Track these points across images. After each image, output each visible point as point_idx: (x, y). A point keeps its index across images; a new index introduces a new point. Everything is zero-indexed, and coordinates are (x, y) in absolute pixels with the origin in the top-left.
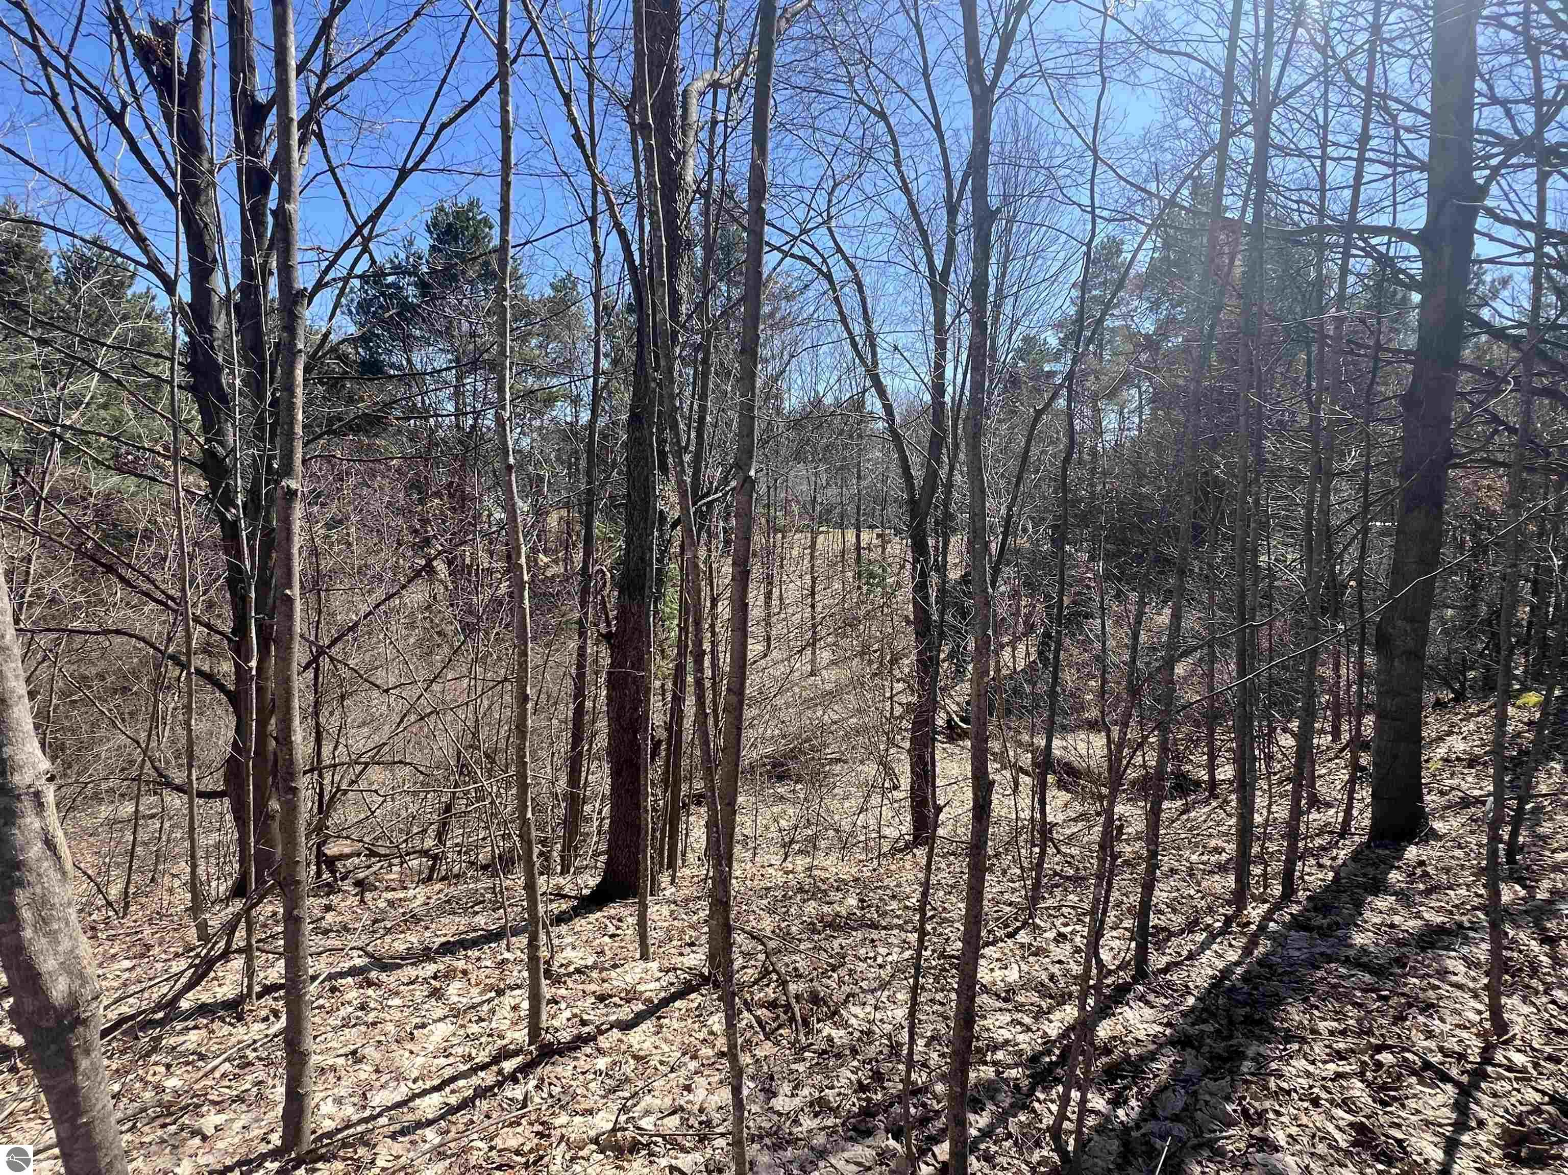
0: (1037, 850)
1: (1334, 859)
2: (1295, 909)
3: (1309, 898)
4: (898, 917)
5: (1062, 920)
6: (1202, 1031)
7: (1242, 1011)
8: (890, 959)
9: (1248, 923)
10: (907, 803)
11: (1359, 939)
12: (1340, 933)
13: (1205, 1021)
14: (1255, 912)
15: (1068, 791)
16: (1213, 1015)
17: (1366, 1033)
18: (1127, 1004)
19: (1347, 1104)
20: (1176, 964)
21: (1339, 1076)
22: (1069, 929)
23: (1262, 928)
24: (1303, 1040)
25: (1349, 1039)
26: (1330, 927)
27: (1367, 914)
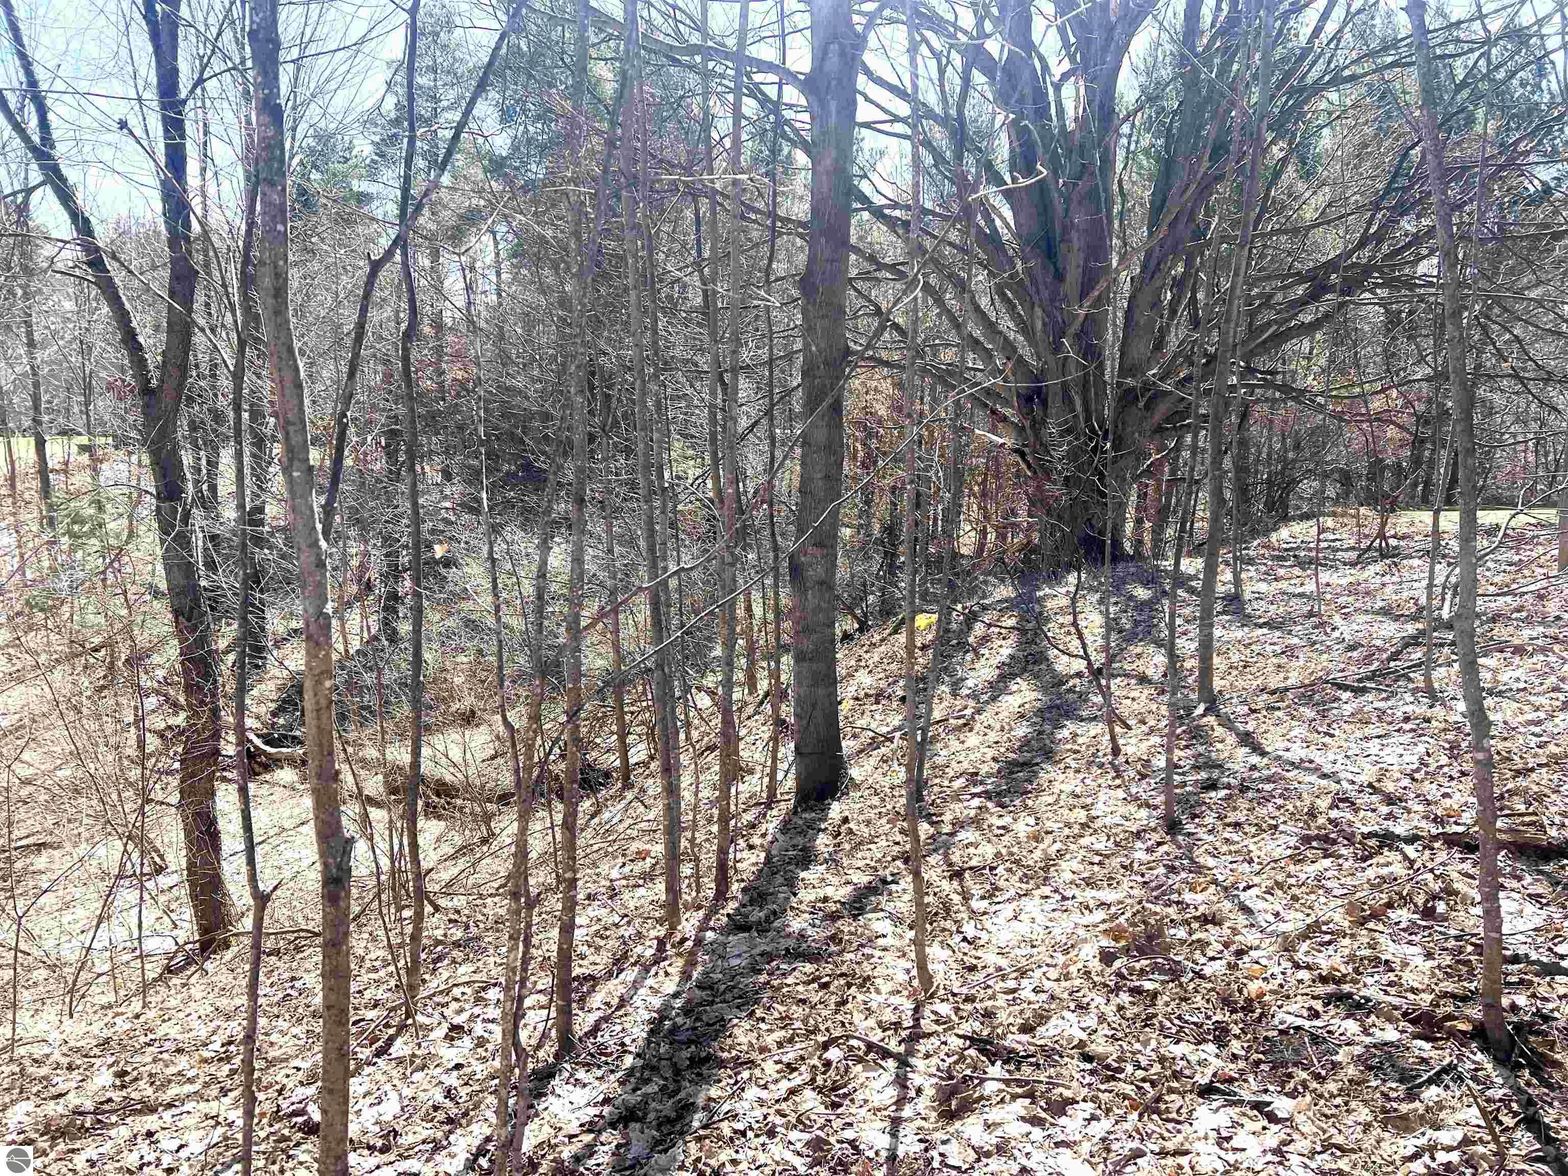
0: (407, 913)
1: (764, 835)
2: (731, 907)
3: (744, 890)
4: (191, 1081)
5: (454, 1006)
6: (645, 1095)
7: (686, 1054)
8: (183, 1154)
9: (683, 940)
10: (184, 892)
11: (796, 924)
12: (776, 924)
13: (648, 1081)
14: (689, 924)
15: (439, 817)
16: (654, 1069)
17: (813, 1032)
18: (553, 1093)
19: (802, 1123)
20: (606, 1019)
21: (792, 1092)
22: (465, 1016)
23: (699, 942)
24: (751, 1064)
25: (798, 1046)
26: (767, 920)
27: (802, 894)
